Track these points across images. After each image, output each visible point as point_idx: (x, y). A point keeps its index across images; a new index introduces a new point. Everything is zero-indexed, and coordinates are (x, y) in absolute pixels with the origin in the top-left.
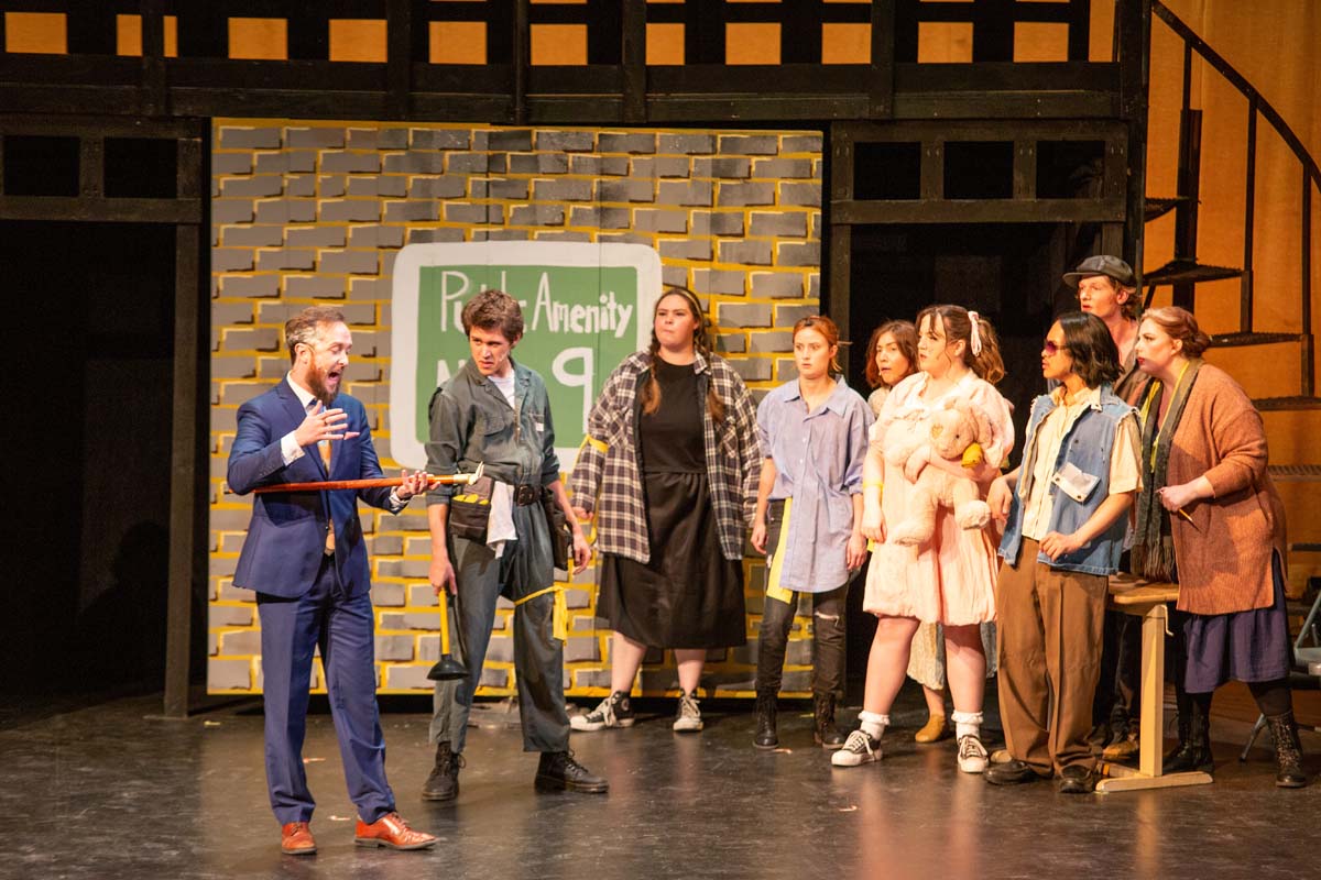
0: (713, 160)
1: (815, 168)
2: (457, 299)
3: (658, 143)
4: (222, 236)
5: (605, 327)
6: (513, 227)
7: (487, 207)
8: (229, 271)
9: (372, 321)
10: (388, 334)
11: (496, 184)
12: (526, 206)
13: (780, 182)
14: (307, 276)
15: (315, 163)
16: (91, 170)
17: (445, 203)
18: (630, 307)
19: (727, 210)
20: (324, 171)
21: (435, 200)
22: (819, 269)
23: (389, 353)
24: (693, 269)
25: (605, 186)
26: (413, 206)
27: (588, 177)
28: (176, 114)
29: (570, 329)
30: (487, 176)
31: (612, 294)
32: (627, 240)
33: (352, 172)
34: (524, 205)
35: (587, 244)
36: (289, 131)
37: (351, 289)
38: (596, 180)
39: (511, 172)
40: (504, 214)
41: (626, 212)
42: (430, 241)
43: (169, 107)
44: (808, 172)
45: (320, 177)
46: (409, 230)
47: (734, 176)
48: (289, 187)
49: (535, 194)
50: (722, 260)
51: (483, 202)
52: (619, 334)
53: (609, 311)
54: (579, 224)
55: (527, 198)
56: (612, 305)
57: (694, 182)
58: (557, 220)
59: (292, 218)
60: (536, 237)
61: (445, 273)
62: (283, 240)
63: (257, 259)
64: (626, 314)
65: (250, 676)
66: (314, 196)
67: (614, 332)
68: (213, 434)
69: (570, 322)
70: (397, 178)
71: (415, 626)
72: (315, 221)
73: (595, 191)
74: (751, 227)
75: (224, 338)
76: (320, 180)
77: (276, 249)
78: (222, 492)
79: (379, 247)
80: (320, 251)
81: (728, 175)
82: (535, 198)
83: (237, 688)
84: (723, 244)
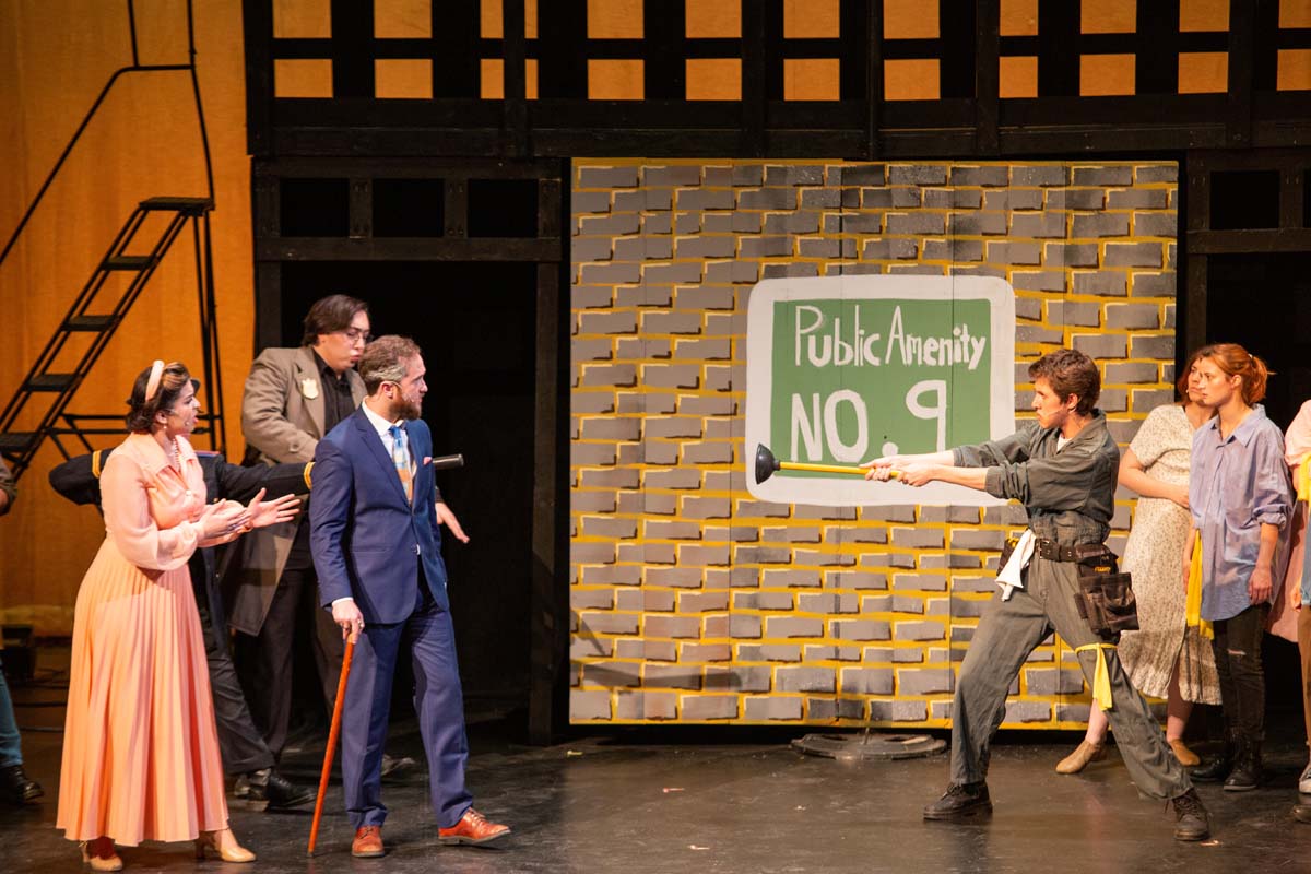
0: (1066, 192)
1: (1170, 198)
2: (811, 333)
3: (1011, 175)
4: (581, 274)
5: (958, 360)
6: (864, 262)
7: (841, 242)
8: (588, 308)
9: (728, 356)
10: (744, 367)
11: (850, 219)
12: (879, 240)
13: (1135, 213)
14: (664, 312)
15: (671, 201)
16: (455, 212)
17: (799, 238)
18: (983, 340)
19: (1080, 241)
20: (681, 206)
21: (789, 235)
22: (1174, 299)
23: (744, 388)
24: (1047, 301)
25: (957, 219)
26: (766, 242)
27: (941, 210)
28: (537, 155)
29: (923, 361)
30: (841, 211)
31: (965, 327)
32: (980, 273)
33: (707, 209)
34: (877, 239)
35: (941, 277)
36: (645, 169)
37: (706, 324)
38: (948, 214)
39: (864, 207)
40: (858, 248)
41: (979, 245)
42: (784, 276)
43: (530, 149)
44: (1164, 202)
45: (676, 215)
46: (764, 265)
47: (1088, 207)
48: (645, 224)
49: (888, 227)
50: (1076, 291)
51: (836, 237)
52: (972, 366)
53: (962, 343)
54: (932, 258)
55: (880, 232)
56: (965, 338)
57: (1047, 214)
58: (910, 254)
59: (648, 256)
60: (889, 271)
61: (798, 308)
62: (640, 276)
63: (615, 296)
64: (979, 347)
65: (611, 706)
66: (671, 233)
67: (968, 364)
68: (572, 467)
69: (923, 355)
70: (751, 215)
71: (772, 658)
72: (672, 258)
73: (947, 224)
74: (1105, 258)
75: (584, 373)
76: (676, 218)
77: (633, 286)
78: (582, 525)
79: (735, 283)
80: (676, 287)
81: (1081, 206)
82: (888, 232)
83: (597, 718)
84: (1077, 276)
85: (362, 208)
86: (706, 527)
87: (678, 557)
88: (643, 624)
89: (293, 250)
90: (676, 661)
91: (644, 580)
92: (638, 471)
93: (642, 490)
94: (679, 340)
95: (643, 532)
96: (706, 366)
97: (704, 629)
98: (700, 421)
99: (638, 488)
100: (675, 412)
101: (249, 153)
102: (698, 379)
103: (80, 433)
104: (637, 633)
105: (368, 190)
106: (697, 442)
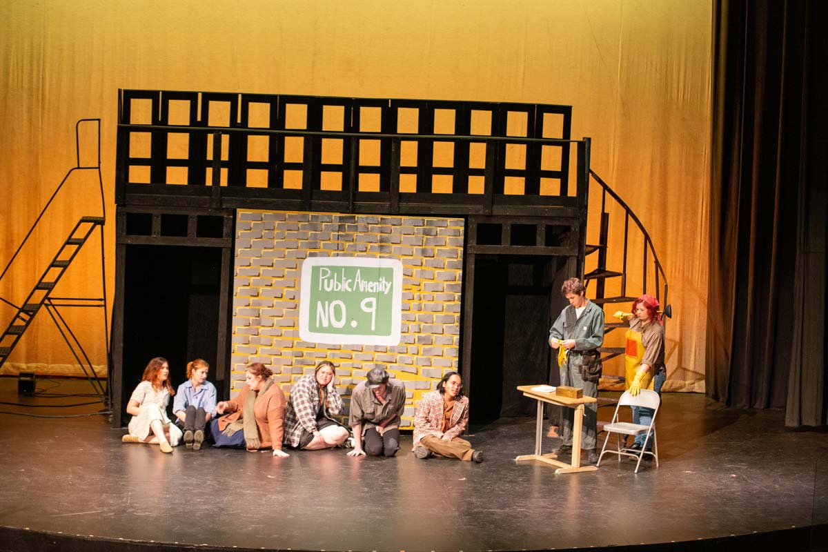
0: (423, 228)
1: (461, 232)
2: (325, 278)
3: (402, 221)
5: (381, 290)
6: (347, 252)
7: (338, 244)
8: (241, 266)
9: (294, 286)
10: (299, 291)
11: (342, 236)
13: (448, 237)
14: (270, 268)
15: (274, 226)
16: (192, 227)
17: (322, 242)
18: (390, 283)
19: (427, 247)
20: (278, 229)
21: (318, 241)
22: (462, 270)
23: (299, 299)
24: (415, 269)
25: (382, 237)
26: (310, 243)
27: (376, 233)
28: (224, 207)
29: (368, 291)
30: (338, 233)
31: (384, 278)
32: (390, 258)
33: (288, 230)
34: (352, 244)
35: (375, 259)
36: (265, 214)
37: (286, 273)
38: (379, 235)
39: (347, 231)
40: (344, 247)
41: (391, 246)
42: (316, 256)
43: (221, 205)
44: (458, 233)
45: (276, 232)
46: (308, 252)
47: (431, 234)
48: (264, 235)
49: (356, 239)
50: (426, 266)
51: (336, 242)
52: (386, 293)
53: (382, 284)
54: (372, 251)
55: (353, 241)
56: (384, 282)
57: (416, 236)
58: (364, 249)
59: (265, 247)
60: (356, 256)
61: (321, 269)
62: (261, 255)
63: (252, 262)
64: (389, 286)
66: (274, 239)
67: (384, 292)
68: (233, 327)
69: (368, 288)
70: (305, 233)
72: (273, 248)
73: (378, 239)
74: (437, 254)
77: (259, 258)
78: (236, 349)
79: (297, 258)
80: (275, 259)
81: (428, 234)
82: (356, 241)
84: (426, 260)
85: (157, 225)
86: (283, 351)
89: (131, 240)
92: (258, 329)
94: (275, 279)
95: (259, 352)
96: (285, 289)
98: (282, 311)
99: (258, 335)
100: (273, 307)
101: (116, 203)
102: (282, 294)
103: (53, 306)
105: (159, 218)
106: (281, 318)
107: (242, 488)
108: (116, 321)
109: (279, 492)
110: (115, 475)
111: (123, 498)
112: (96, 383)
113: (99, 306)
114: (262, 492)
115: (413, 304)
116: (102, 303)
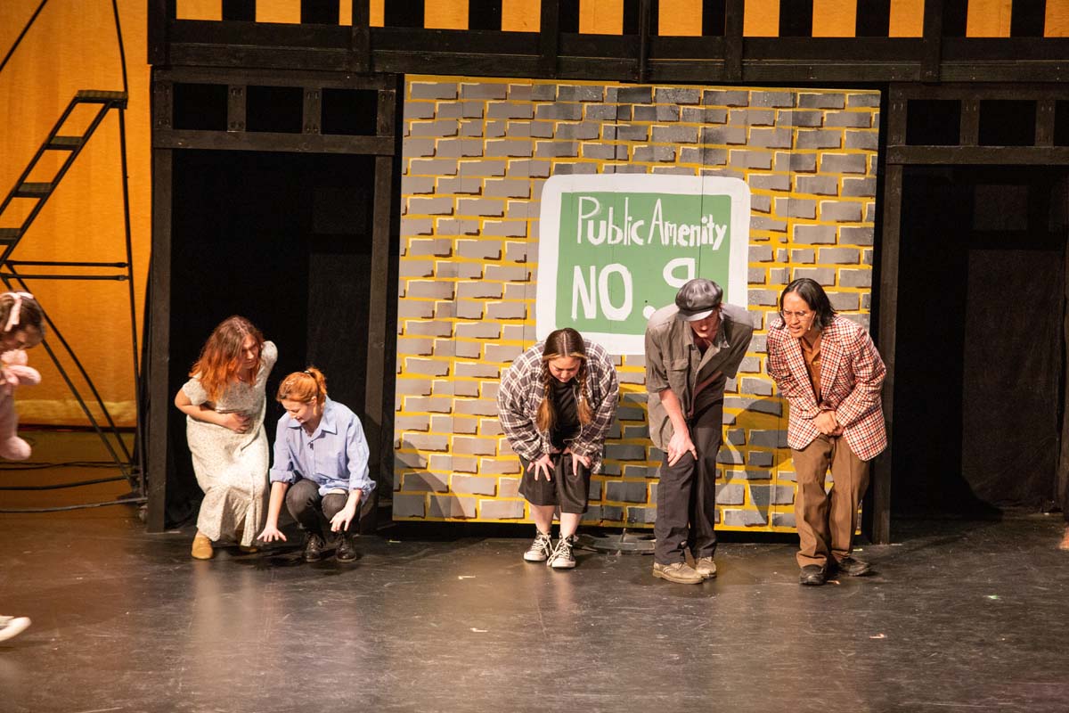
0: (793, 112)
1: (873, 119)
2: (590, 219)
3: (750, 98)
4: (410, 167)
5: (705, 242)
6: (636, 163)
7: (616, 147)
8: (415, 194)
9: (524, 234)
10: (537, 243)
11: (623, 129)
12: (646, 146)
13: (847, 130)
14: (475, 198)
15: (483, 111)
16: (312, 112)
17: (583, 143)
18: (725, 227)
19: (802, 151)
20: (490, 117)
21: (575, 141)
22: (874, 199)
23: (536, 260)
24: (775, 198)
25: (708, 131)
26: (557, 145)
27: (694, 124)
28: (377, 71)
29: (677, 243)
30: (616, 123)
31: (711, 216)
32: (725, 175)
33: (511, 118)
34: (644, 146)
35: (694, 177)
36: (463, 85)
37: (508, 209)
38: (701, 127)
39: (635, 120)
40: (629, 152)
41: (724, 151)
42: (571, 173)
43: (372, 66)
44: (868, 121)
45: (487, 122)
46: (555, 163)
47: (810, 125)
48: (462, 129)
49: (653, 136)
50: (799, 191)
51: (612, 142)
52: (716, 247)
53: (708, 229)
54: (686, 161)
55: (647, 140)
56: (711, 225)
57: (777, 129)
58: (670, 158)
59: (465, 153)
60: (653, 171)
61: (581, 198)
62: (457, 170)
63: (437, 185)
64: (721, 232)
65: (425, 508)
66: (482, 136)
67: (712, 245)
68: (399, 319)
69: (677, 238)
70: (546, 123)
72: (482, 156)
73: (700, 135)
74: (822, 165)
76: (486, 124)
77: (451, 178)
78: (406, 365)
79: (531, 177)
80: (485, 179)
81: (803, 124)
82: (653, 140)
83: (414, 516)
84: (799, 179)
85: (237, 109)
87: (481, 391)
88: (451, 444)
89: (182, 140)
90: (476, 473)
91: (453, 409)
92: (451, 323)
93: (453, 339)
94: (486, 221)
95: (454, 372)
96: (506, 242)
97: (500, 448)
98: (500, 286)
99: (451, 336)
100: (481, 278)
101: (149, 63)
102: (500, 252)
103: (20, 278)
104: (447, 450)
105: (243, 95)
106: (498, 302)
107: (419, 655)
108: (153, 307)
109: (495, 663)
110: (150, 630)
111: (168, 678)
112: (112, 438)
113: (117, 278)
114: (458, 663)
115: (773, 270)
116: (125, 271)
